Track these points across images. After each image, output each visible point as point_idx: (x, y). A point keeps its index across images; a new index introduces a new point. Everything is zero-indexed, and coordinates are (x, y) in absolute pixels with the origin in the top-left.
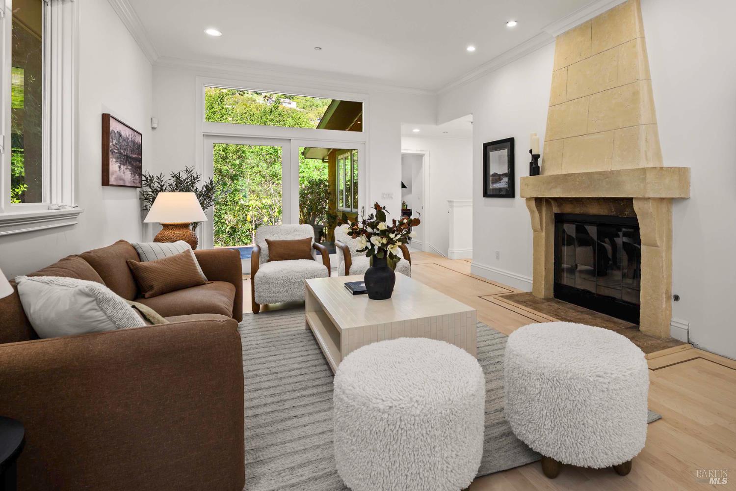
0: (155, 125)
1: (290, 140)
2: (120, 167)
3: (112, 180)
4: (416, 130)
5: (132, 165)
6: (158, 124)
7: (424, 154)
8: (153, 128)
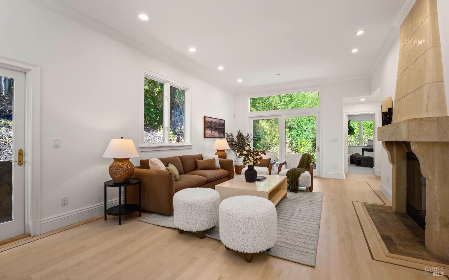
0: (234, 116)
1: (281, 115)
2: (211, 132)
3: (207, 136)
4: (363, 100)
5: (219, 131)
6: (235, 115)
7: (375, 113)
8: (234, 117)
